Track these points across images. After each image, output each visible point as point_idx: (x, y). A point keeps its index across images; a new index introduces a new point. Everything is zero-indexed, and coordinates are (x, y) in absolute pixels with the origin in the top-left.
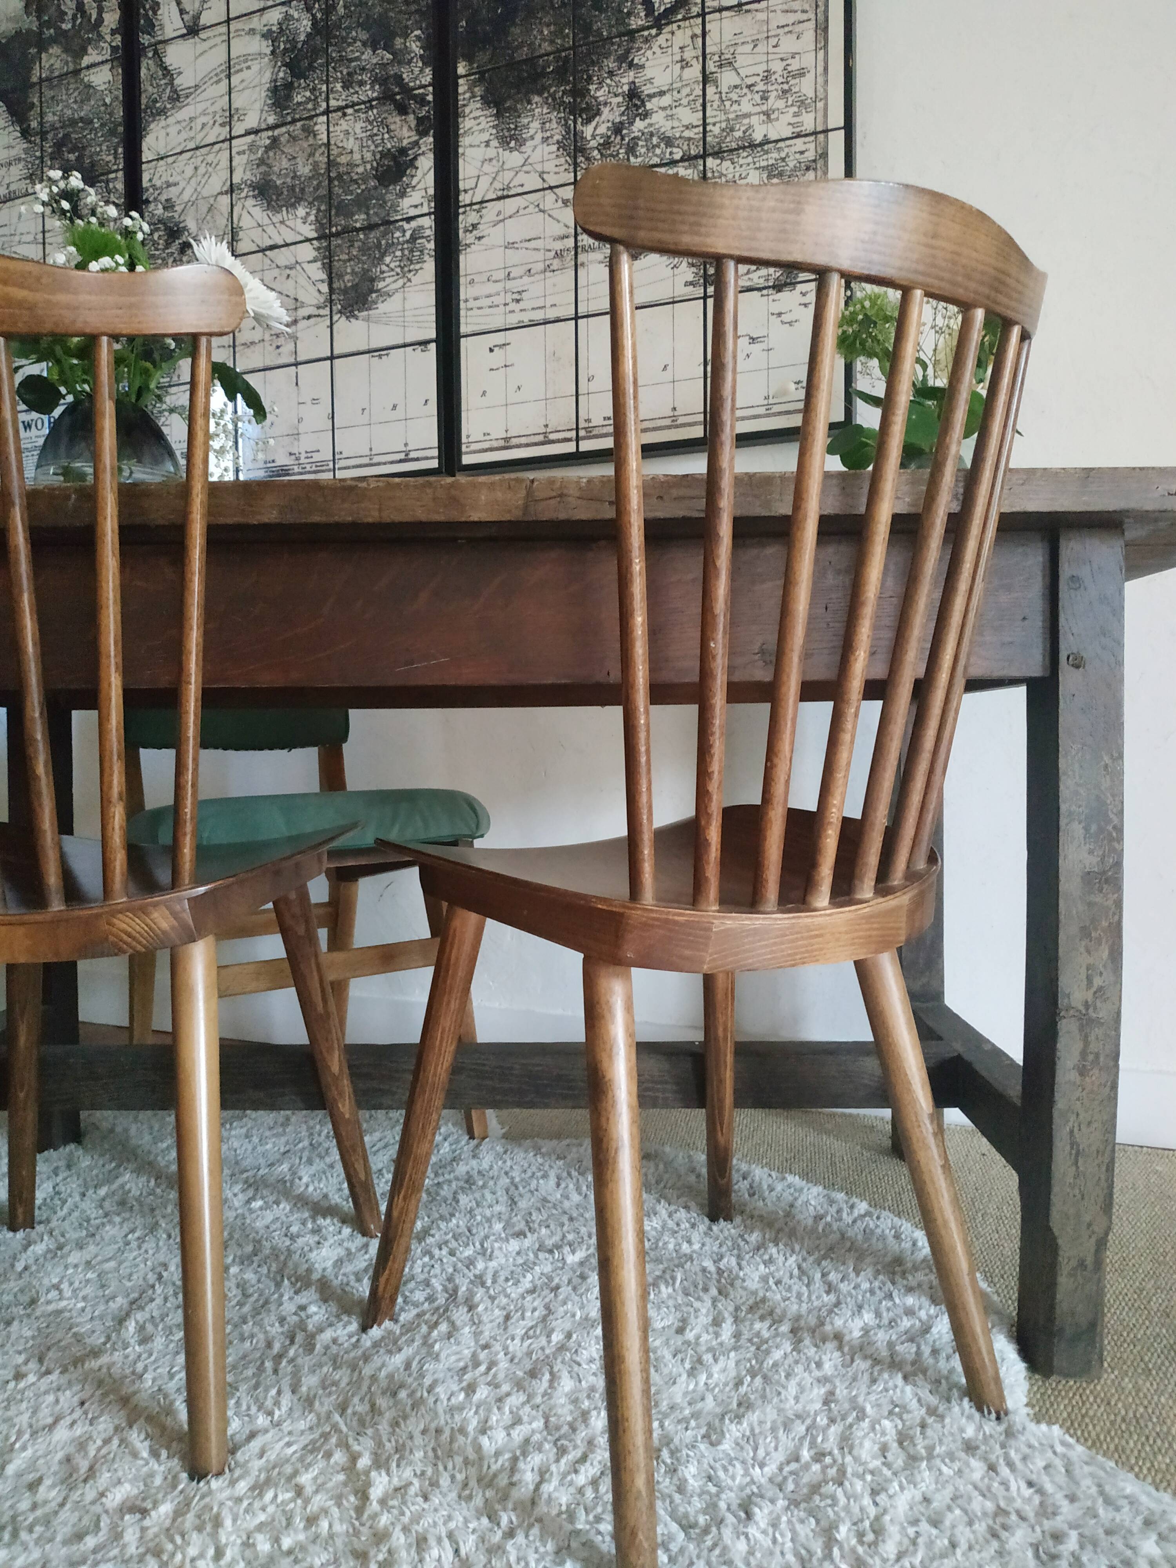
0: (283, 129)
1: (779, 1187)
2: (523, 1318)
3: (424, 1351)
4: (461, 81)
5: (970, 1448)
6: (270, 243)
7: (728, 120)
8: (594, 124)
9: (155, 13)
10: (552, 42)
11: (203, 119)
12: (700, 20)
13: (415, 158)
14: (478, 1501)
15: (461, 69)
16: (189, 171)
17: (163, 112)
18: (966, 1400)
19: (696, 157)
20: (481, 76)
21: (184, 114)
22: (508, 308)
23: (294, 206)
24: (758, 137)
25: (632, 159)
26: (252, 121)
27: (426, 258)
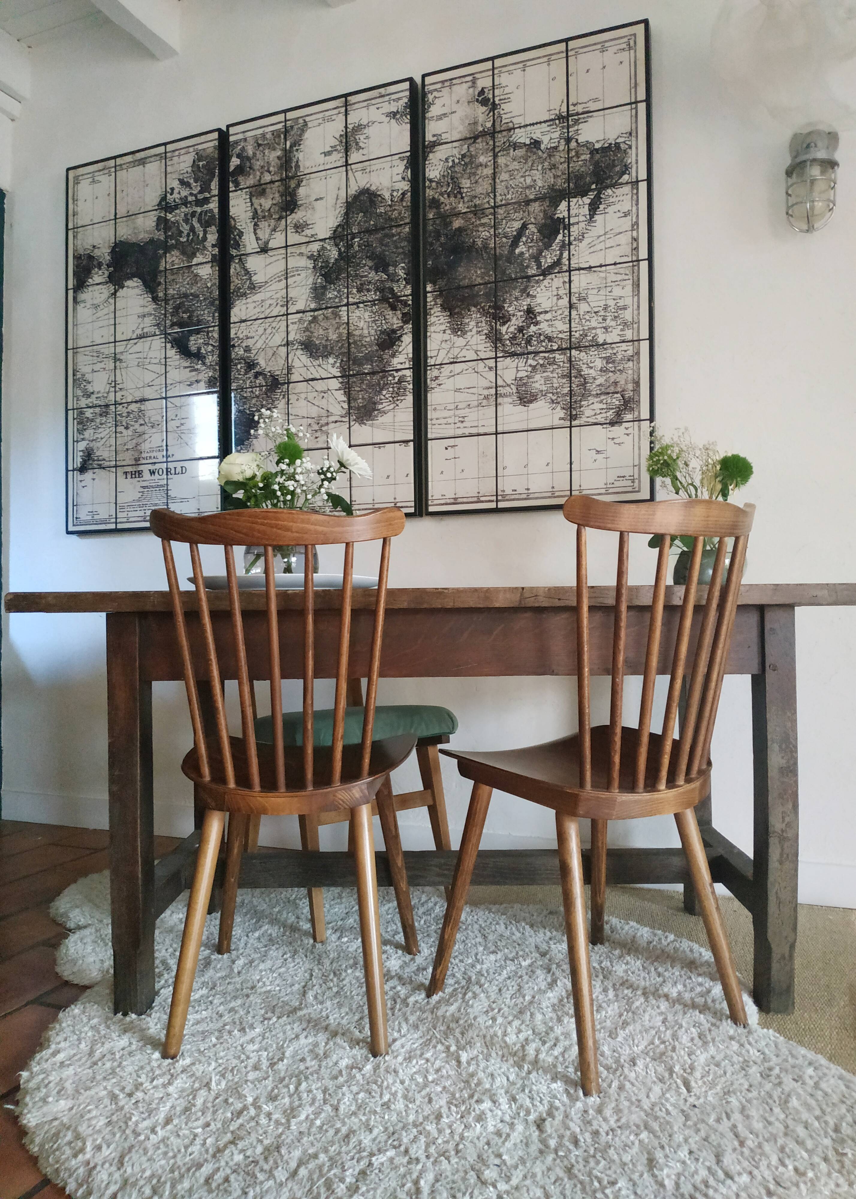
0: (320, 312)
1: (626, 928)
2: (508, 989)
4: (428, 295)
5: (732, 1038)
6: (311, 377)
7: (584, 330)
8: (507, 326)
9: (240, 238)
10: (482, 278)
11: (270, 302)
12: (567, 274)
13: (401, 336)
15: (429, 288)
16: (261, 331)
17: (245, 295)
18: (729, 1020)
19: (566, 349)
20: (441, 293)
21: (258, 297)
22: (457, 426)
23: (326, 357)
24: (601, 340)
25: (529, 347)
26: (300, 306)
27: (408, 393)
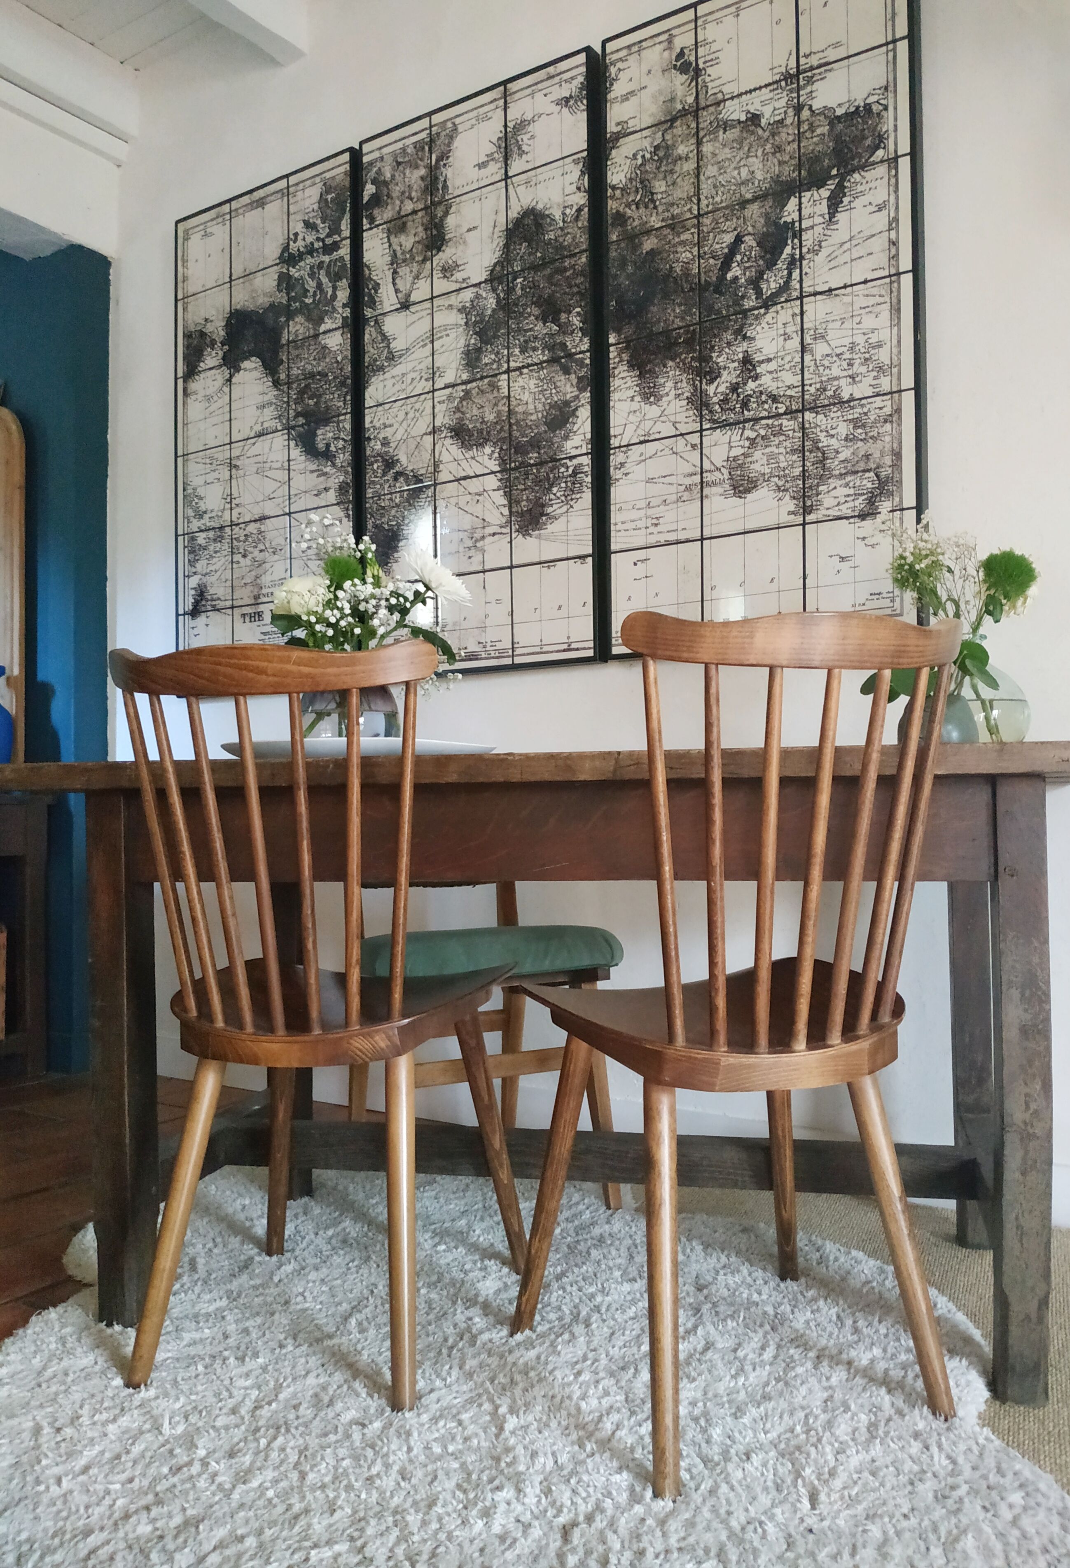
0: (474, 384)
1: (842, 1260)
3: (550, 1350)
4: (612, 349)
5: (916, 1435)
6: (464, 474)
7: (821, 382)
8: (716, 384)
9: (376, 292)
10: (683, 319)
11: (413, 375)
12: (798, 302)
13: (576, 409)
14: (574, 1436)
15: (612, 339)
16: (401, 415)
17: (381, 369)
18: (926, 1407)
19: (797, 411)
20: (628, 345)
21: (397, 370)
22: (649, 531)
23: (482, 445)
24: (845, 396)
25: (746, 412)
26: (449, 378)
27: (585, 489)
